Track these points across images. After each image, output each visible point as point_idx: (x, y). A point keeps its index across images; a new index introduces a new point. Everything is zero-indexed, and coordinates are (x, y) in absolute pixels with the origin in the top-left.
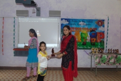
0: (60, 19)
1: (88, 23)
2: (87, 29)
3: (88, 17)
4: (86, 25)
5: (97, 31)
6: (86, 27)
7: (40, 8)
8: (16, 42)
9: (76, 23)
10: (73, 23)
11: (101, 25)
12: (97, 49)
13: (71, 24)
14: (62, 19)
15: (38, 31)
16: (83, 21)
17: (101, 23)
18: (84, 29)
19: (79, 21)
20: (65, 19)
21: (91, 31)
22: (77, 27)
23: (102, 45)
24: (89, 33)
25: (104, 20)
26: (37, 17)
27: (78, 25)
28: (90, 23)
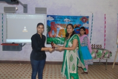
0: (46, 16)
3: (73, 14)
4: (71, 21)
7: (27, 5)
8: (5, 37)
9: (61, 20)
10: (58, 19)
11: (86, 22)
13: (57, 21)
14: (48, 16)
15: (25, 27)
16: (68, 17)
17: (85, 19)
19: (65, 17)
20: (51, 16)
22: (62, 23)
25: (88, 17)
26: (25, 14)
27: (63, 21)
28: (75, 20)
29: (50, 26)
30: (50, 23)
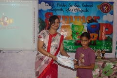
0: (37, 2)
1: (84, 8)
2: (83, 17)
4: (82, 11)
5: (100, 22)
6: (82, 15)
9: (64, 9)
10: (59, 8)
12: (99, 52)
13: (56, 10)
14: (40, 2)
18: (77, 17)
19: (70, 4)
20: (46, 2)
21: (90, 22)
22: (66, 14)
23: (108, 45)
24: (86, 25)
25: (112, 3)
27: (68, 11)
28: (88, 8)
29: (44, 19)
30: (44, 14)
